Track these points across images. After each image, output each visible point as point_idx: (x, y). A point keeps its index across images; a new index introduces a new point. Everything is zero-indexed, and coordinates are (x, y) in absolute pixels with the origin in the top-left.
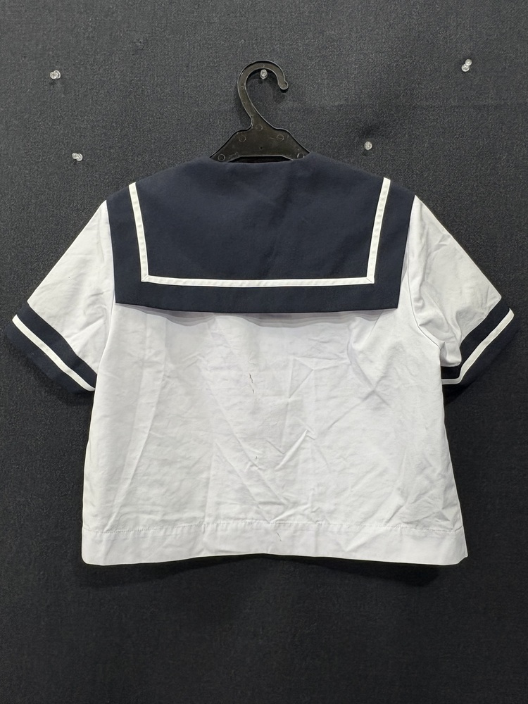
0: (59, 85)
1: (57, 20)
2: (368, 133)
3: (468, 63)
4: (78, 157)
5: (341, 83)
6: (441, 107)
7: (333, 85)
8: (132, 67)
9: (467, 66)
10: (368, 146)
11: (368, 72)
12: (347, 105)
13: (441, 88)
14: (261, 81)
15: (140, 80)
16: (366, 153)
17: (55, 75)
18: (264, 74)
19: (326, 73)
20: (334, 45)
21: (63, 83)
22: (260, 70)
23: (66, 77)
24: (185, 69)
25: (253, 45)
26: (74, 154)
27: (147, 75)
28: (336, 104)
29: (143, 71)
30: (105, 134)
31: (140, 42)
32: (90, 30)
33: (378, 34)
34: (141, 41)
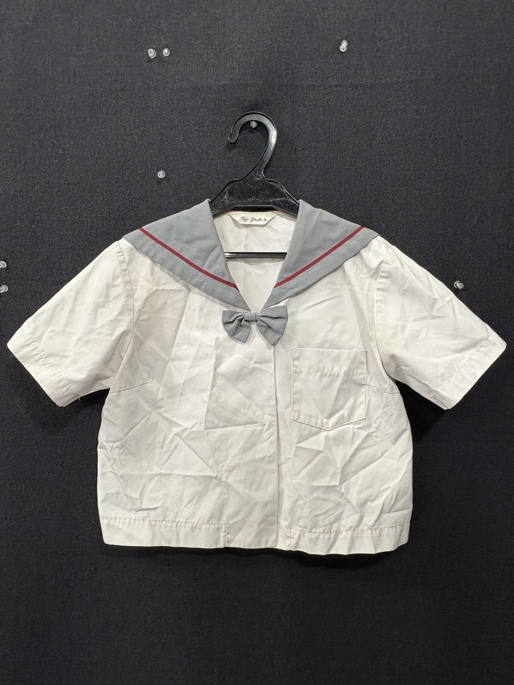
5: (226, 62)
9: (344, 46)
11: (252, 51)
12: (233, 85)
13: (320, 67)
19: (212, 52)
20: (219, 24)
24: (75, 47)
31: (29, 21)
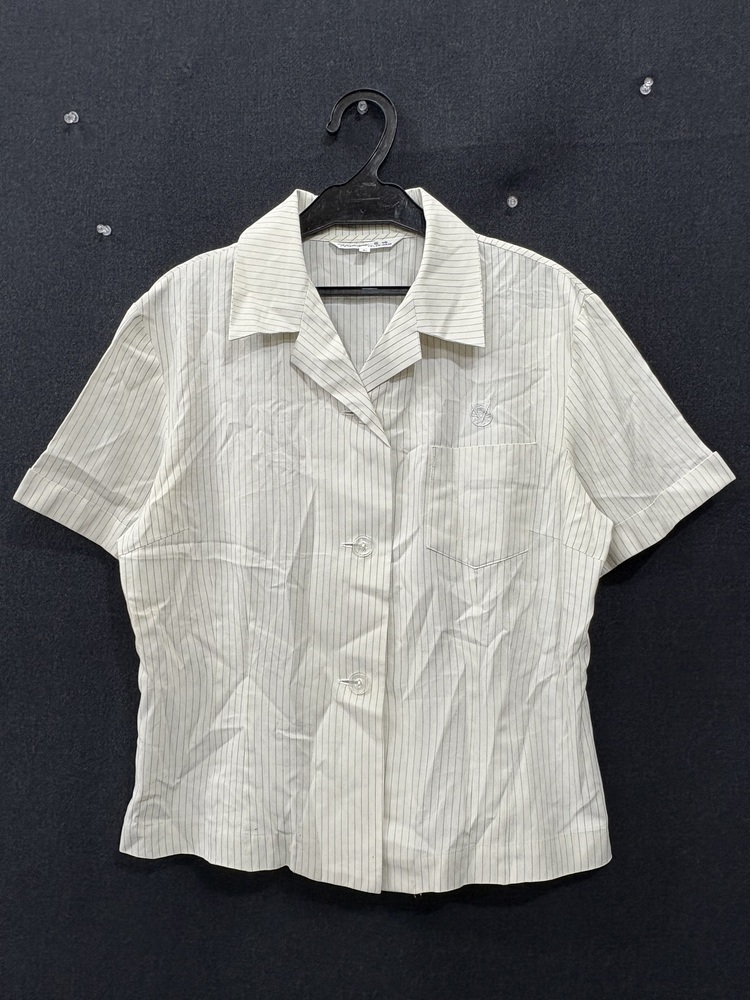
0: (77, 132)
1: (73, 43)
2: (511, 183)
3: (648, 83)
4: (105, 230)
6: (614, 145)
7: (461, 119)
8: (177, 102)
10: (513, 202)
14: (358, 117)
15: (188, 120)
16: (509, 211)
17: (72, 118)
18: (362, 108)
21: (82, 128)
22: (357, 102)
23: (88, 121)
25: (346, 67)
26: (99, 227)
27: (197, 113)
28: (466, 144)
29: (192, 107)
30: (141, 196)
32: (118, 54)
33: (521, 45)
34: (189, 65)
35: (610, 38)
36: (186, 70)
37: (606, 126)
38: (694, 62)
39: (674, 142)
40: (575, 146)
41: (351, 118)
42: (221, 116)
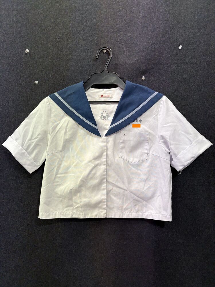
0: (28, 55)
1: (27, 30)
2: (143, 73)
3: (181, 46)
4: (37, 82)
6: (171, 63)
7: (131, 55)
10: (143, 78)
17: (27, 51)
21: (30, 54)
23: (31, 51)
26: (35, 81)
30: (46, 73)
32: (39, 33)
35: (172, 33)
36: (58, 39)
37: (169, 58)
38: (193, 41)
39: (186, 63)
40: (160, 63)
41: (102, 53)
42: (67, 52)
